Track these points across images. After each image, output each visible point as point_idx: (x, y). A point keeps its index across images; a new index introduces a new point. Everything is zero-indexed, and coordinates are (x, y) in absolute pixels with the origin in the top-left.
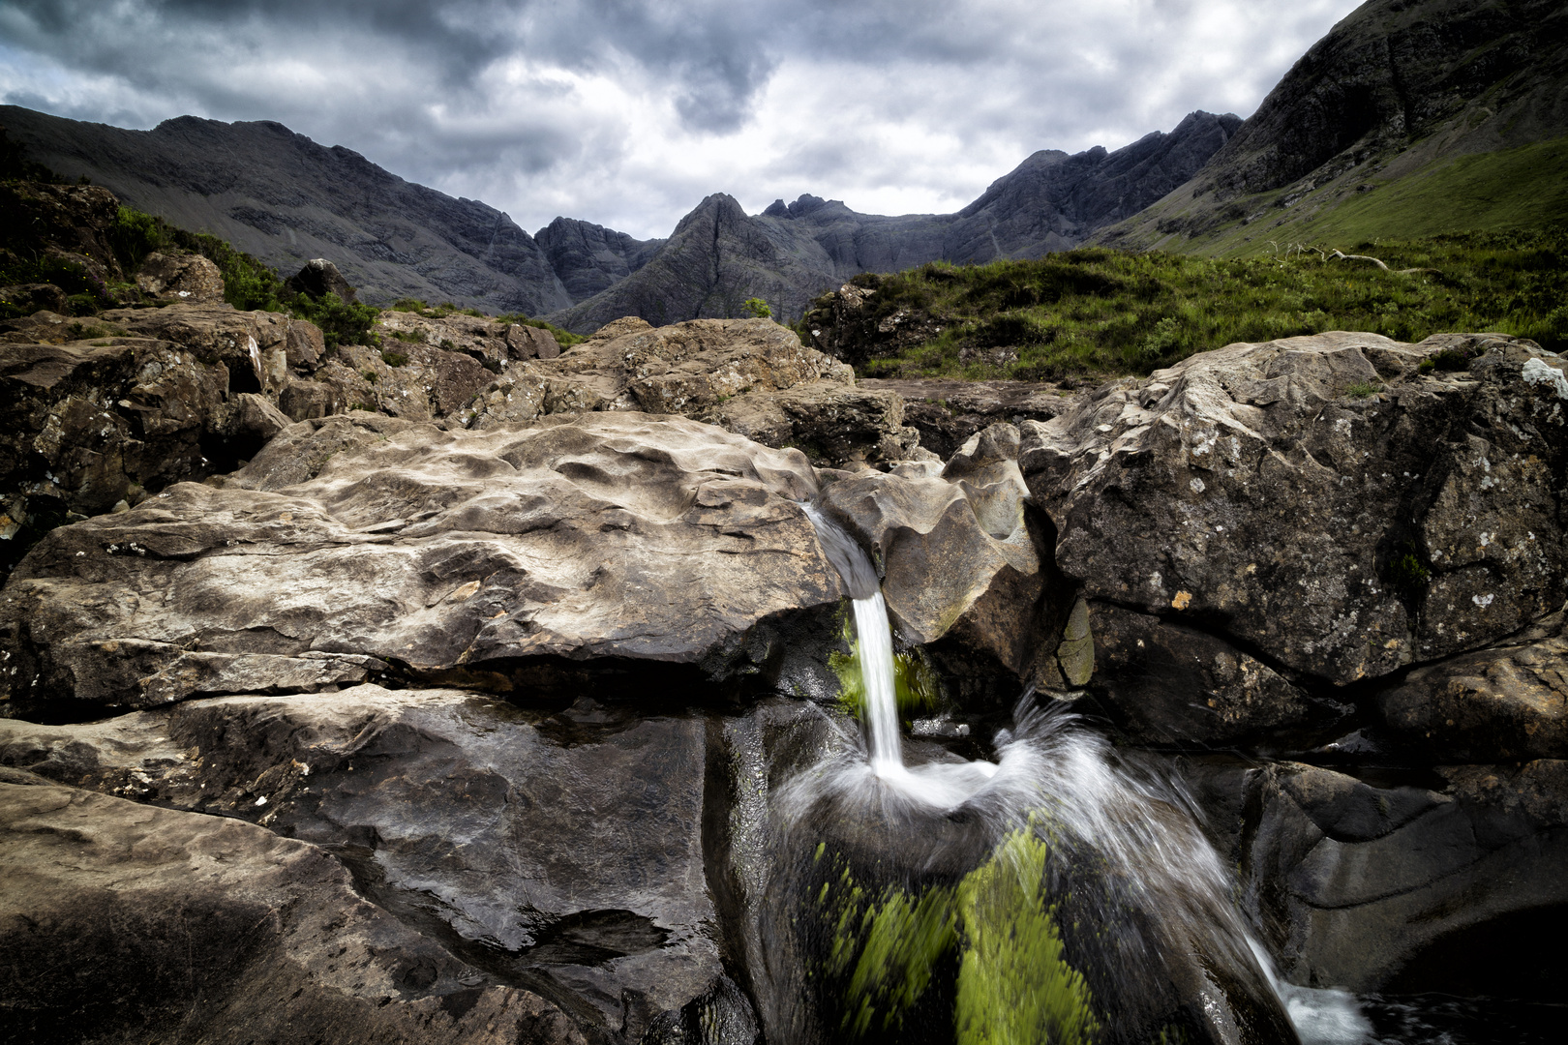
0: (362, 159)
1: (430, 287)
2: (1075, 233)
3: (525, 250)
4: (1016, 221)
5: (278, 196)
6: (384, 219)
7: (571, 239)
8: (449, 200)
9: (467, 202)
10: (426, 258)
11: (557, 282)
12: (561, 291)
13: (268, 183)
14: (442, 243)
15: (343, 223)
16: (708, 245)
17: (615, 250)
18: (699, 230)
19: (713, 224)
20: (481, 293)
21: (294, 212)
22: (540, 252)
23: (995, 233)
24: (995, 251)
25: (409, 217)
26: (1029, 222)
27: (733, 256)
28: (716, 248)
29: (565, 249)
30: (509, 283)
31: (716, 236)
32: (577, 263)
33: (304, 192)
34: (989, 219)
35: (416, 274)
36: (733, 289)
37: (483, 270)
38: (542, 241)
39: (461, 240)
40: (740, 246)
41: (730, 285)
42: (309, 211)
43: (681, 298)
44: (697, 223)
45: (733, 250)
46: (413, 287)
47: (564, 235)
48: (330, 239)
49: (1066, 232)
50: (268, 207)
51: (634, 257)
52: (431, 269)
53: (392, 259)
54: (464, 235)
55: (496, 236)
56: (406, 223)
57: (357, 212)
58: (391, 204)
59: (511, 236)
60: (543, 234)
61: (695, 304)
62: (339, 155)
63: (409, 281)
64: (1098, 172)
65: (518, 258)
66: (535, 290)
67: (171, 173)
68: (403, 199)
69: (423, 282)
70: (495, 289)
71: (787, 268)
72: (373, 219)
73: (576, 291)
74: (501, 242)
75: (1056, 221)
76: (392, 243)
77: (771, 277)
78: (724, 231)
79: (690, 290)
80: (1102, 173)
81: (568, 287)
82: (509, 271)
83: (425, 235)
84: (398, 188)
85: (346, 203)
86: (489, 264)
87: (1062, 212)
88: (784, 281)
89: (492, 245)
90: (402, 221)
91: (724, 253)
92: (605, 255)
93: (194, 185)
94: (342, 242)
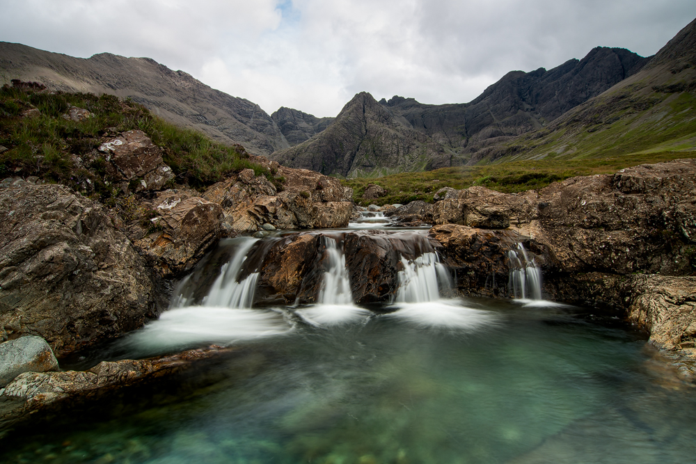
0: (191, 77)
1: (225, 137)
2: (532, 110)
3: (267, 121)
4: (503, 104)
5: (151, 92)
6: (202, 105)
7: (288, 117)
8: (232, 98)
9: (240, 99)
10: (222, 123)
11: (282, 136)
12: (284, 140)
13: (146, 85)
14: (230, 117)
15: (183, 106)
16: (361, 116)
17: (308, 122)
18: (356, 109)
19: (362, 106)
20: (249, 140)
21: (158, 99)
22: (274, 123)
23: (492, 111)
24: (493, 119)
25: (214, 104)
26: (509, 105)
27: (373, 121)
28: (364, 117)
29: (285, 121)
30: (261, 136)
31: (364, 111)
32: (291, 128)
33: (163, 90)
34: (488, 104)
35: (218, 131)
36: (374, 137)
37: (249, 130)
38: (274, 117)
39: (238, 116)
40: (376, 117)
41: (373, 135)
42: (165, 99)
43: (350, 142)
44: (354, 105)
45: (373, 119)
46: (216, 136)
47: (285, 115)
48: (176, 113)
49: (527, 109)
50: (145, 97)
51: (317, 125)
52: (225, 129)
53: (206, 123)
54: (239, 114)
55: (254, 115)
56: (213, 107)
57: (189, 101)
58: (205, 98)
59: (261, 115)
60: (275, 114)
61: (357, 145)
62: (180, 74)
63: (215, 133)
64: (542, 80)
65: (265, 125)
66: (272, 140)
67: (97, 78)
68: (211, 96)
69: (221, 134)
70: (255, 138)
71: (398, 127)
72: (197, 104)
73: (292, 141)
74: (256, 117)
75: (521, 104)
76: (206, 116)
77: (392, 132)
78: (367, 109)
79: (354, 138)
80: (545, 81)
81: (287, 139)
82: (260, 131)
83: (221, 113)
84: (208, 91)
85: (184, 97)
86: (251, 127)
87: (524, 100)
88: (398, 133)
89: (252, 119)
90: (210, 106)
91: (369, 120)
92: (303, 124)
93: (109, 85)
94: (182, 114)
